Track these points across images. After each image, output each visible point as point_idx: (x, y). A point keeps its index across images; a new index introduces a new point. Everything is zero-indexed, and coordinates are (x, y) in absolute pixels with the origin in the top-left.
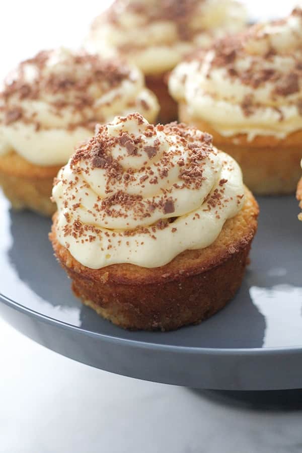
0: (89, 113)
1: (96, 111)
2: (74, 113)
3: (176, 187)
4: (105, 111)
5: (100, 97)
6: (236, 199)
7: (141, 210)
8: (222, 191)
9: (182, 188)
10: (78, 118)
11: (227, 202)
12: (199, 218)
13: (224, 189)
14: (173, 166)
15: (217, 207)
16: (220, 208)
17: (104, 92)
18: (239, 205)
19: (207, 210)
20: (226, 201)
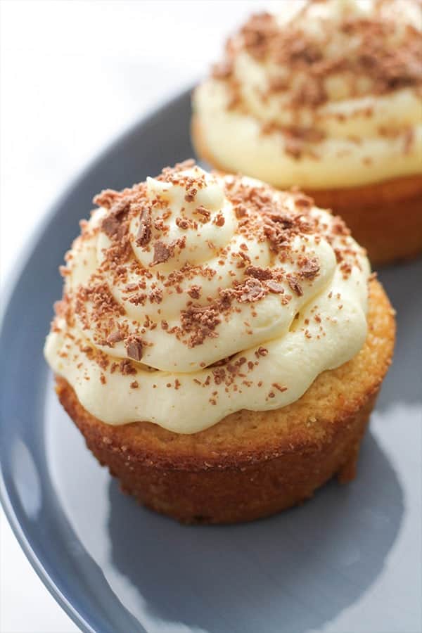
0: (306, 118)
1: (318, 119)
2: (285, 108)
3: (165, 326)
4: (332, 126)
5: (339, 99)
6: (268, 388)
7: (107, 332)
8: (251, 366)
9: (169, 332)
10: (287, 118)
11: (246, 387)
12: (176, 388)
13: (257, 364)
14: (179, 290)
15: (223, 386)
16: (227, 390)
17: (354, 94)
18: (270, 399)
19: (200, 383)
20: (247, 384)
